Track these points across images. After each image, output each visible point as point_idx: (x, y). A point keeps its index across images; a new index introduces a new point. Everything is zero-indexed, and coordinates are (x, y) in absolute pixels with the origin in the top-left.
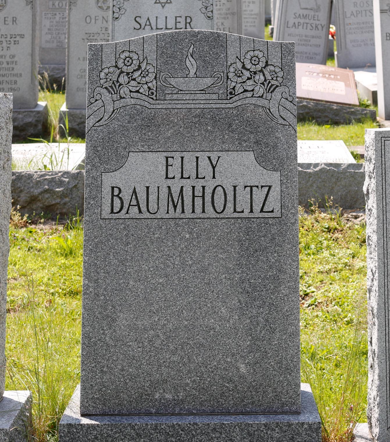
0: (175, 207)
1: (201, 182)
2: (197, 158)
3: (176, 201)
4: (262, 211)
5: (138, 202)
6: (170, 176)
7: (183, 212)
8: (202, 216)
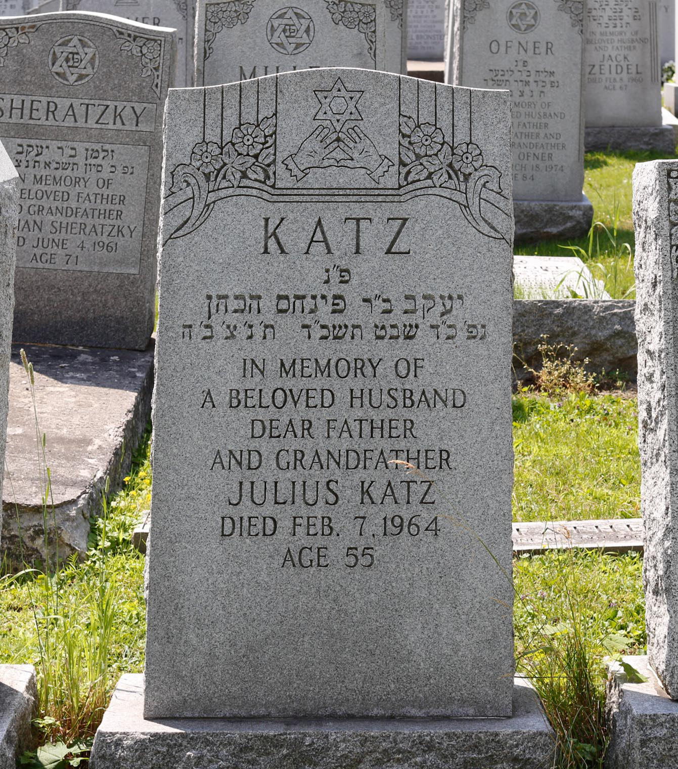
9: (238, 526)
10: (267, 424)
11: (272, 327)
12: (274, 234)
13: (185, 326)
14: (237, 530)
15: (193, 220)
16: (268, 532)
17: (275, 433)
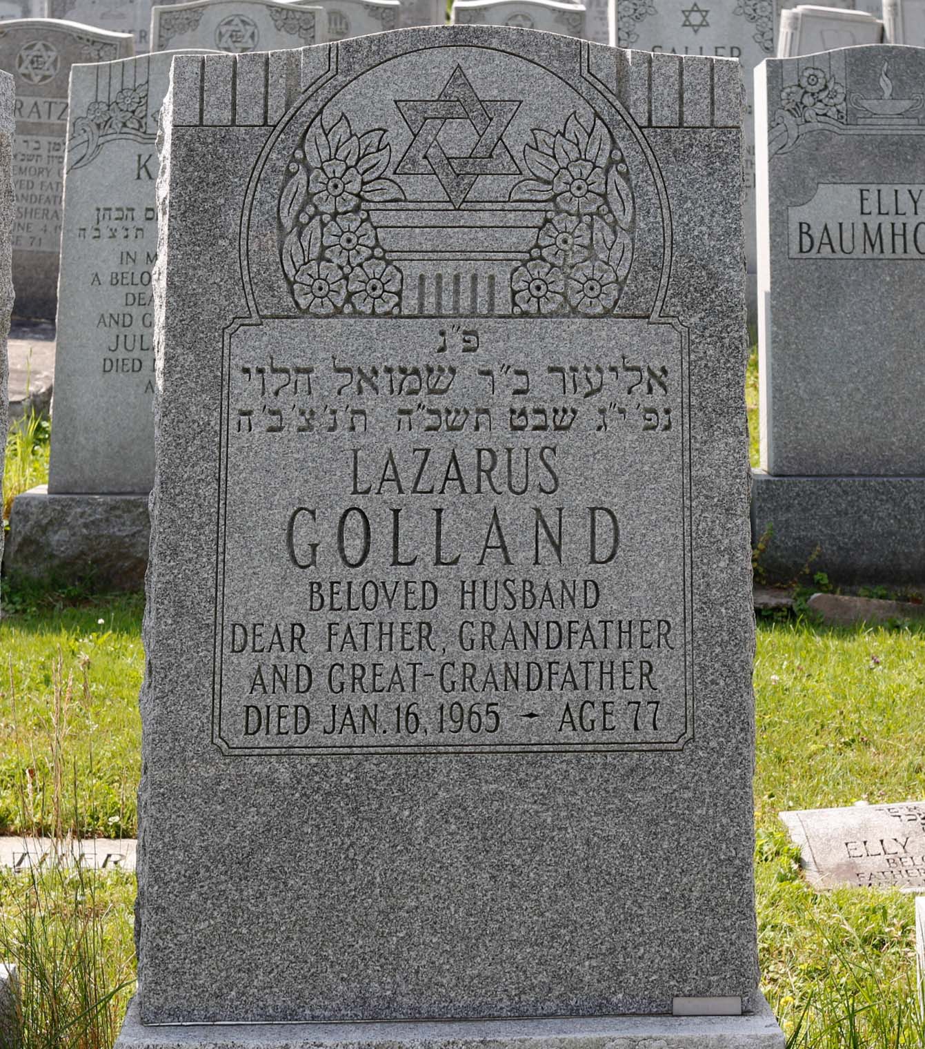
0: (873, 246)
1: (902, 219)
2: (896, 191)
3: (873, 239)
5: (830, 240)
6: (866, 211)
7: (882, 251)
8: (903, 256)
9: (115, 364)
10: (137, 296)
11: (141, 229)
12: (145, 166)
13: (81, 229)
14: (114, 368)
15: (87, 156)
16: (136, 369)
17: (142, 302)
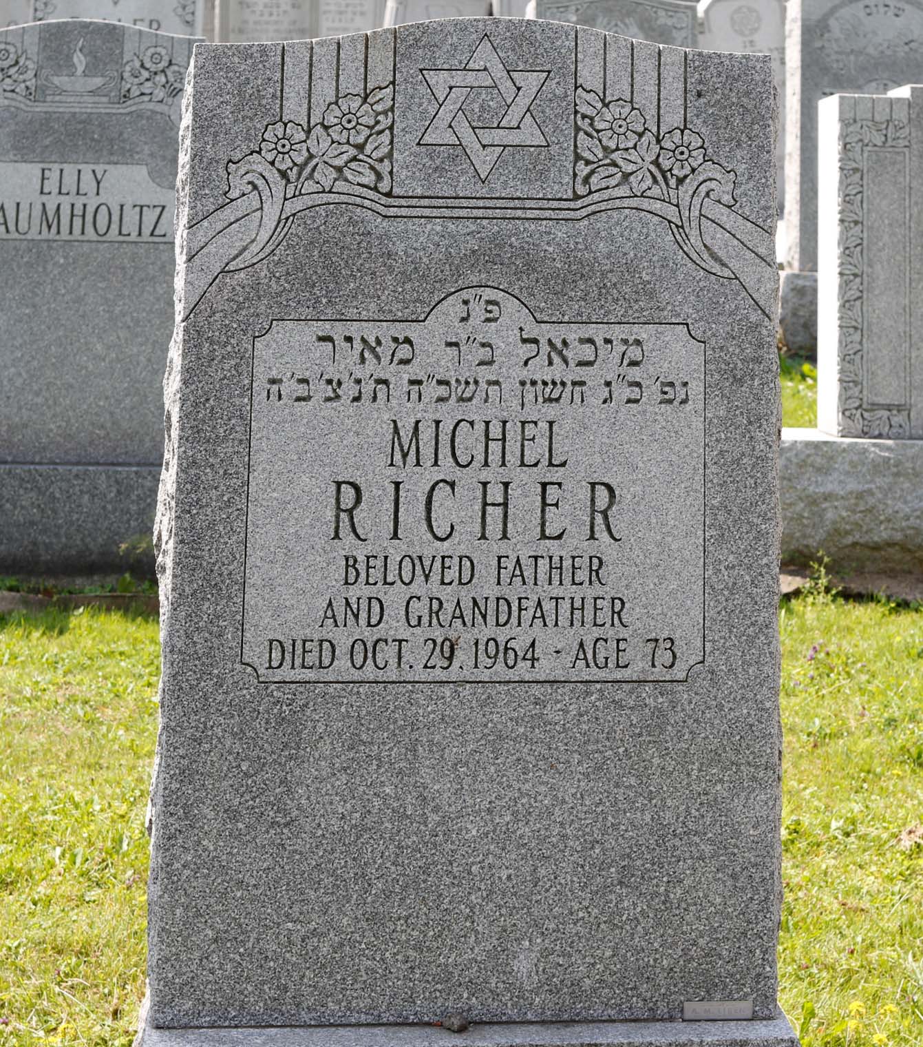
0: (49, 227)
1: (83, 200)
2: (79, 171)
3: (51, 220)
4: (152, 234)
5: (6, 219)
6: (46, 190)
7: (59, 232)
8: (81, 238)
